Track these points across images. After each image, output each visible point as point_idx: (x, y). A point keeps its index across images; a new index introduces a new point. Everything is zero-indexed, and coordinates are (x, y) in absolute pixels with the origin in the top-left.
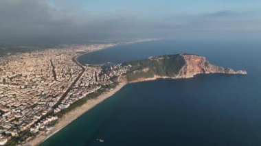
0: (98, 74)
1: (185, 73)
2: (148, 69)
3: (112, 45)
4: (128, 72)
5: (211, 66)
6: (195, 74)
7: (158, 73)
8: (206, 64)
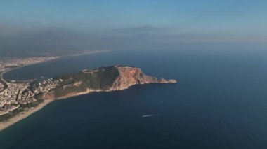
0: (21, 92)
1: (119, 85)
2: (80, 83)
3: (53, 58)
4: (57, 87)
5: (145, 76)
6: (130, 85)
7: (91, 87)
8: (141, 75)
